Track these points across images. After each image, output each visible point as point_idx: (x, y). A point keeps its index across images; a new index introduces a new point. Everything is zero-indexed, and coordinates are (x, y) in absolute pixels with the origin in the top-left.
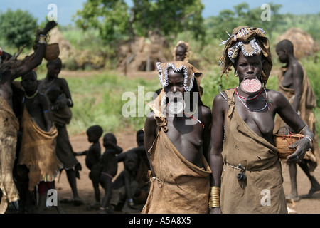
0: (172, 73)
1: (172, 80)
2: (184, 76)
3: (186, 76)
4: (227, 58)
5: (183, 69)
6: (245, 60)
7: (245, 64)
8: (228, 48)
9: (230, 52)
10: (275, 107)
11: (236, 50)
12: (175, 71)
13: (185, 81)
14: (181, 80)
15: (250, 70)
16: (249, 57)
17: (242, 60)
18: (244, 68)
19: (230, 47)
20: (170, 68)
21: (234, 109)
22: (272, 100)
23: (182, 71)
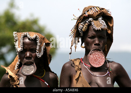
0: (27, 40)
1: (26, 46)
2: (36, 44)
3: (39, 44)
4: (78, 31)
5: (36, 38)
6: (94, 33)
7: (93, 37)
8: (79, 23)
9: (80, 26)
10: (115, 75)
11: (87, 24)
12: (29, 39)
13: (38, 48)
14: (34, 47)
15: (97, 42)
16: (98, 31)
17: (91, 33)
18: (92, 40)
19: (81, 22)
20: (25, 36)
21: (80, 73)
22: (113, 69)
23: (35, 40)
